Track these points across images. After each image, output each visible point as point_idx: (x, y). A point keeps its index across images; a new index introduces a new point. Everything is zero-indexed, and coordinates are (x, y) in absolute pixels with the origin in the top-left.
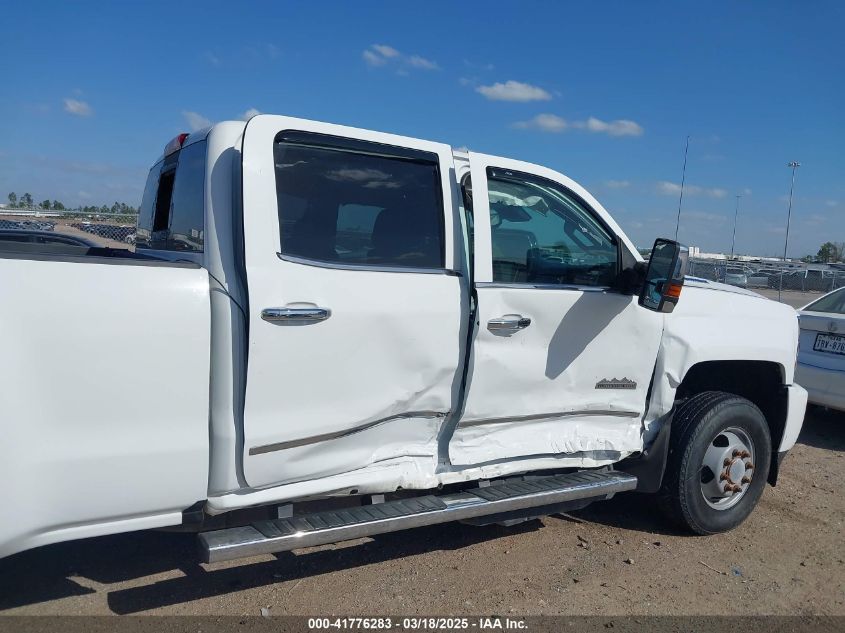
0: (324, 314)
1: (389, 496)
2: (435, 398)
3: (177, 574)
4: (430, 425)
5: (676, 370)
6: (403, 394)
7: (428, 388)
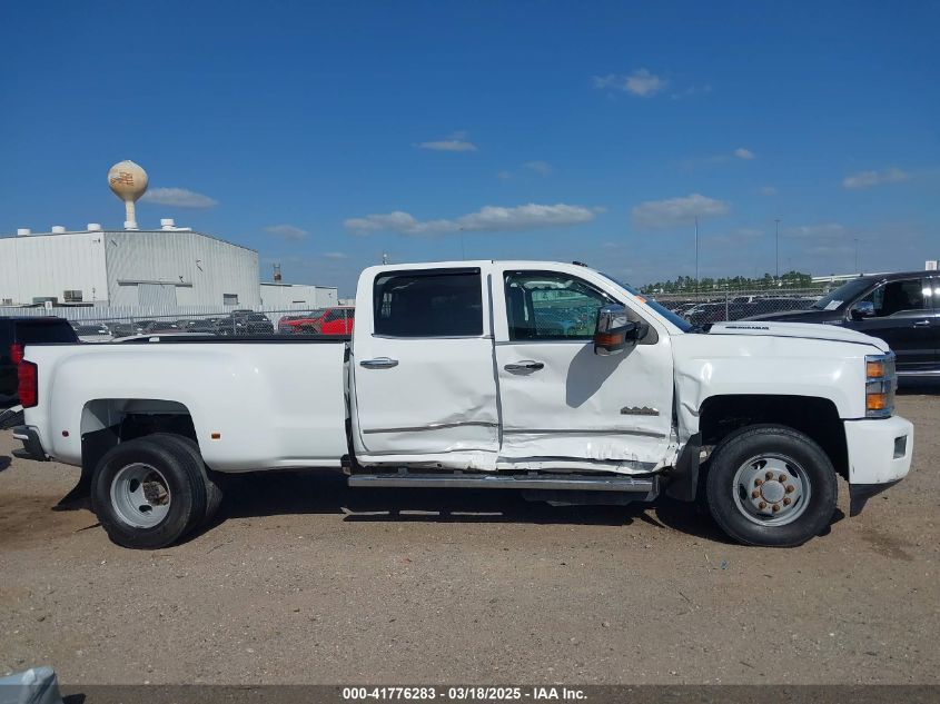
0: (396, 364)
1: (464, 472)
2: (488, 414)
3: (387, 513)
4: (491, 432)
5: (691, 402)
6: (459, 410)
7: (479, 408)
